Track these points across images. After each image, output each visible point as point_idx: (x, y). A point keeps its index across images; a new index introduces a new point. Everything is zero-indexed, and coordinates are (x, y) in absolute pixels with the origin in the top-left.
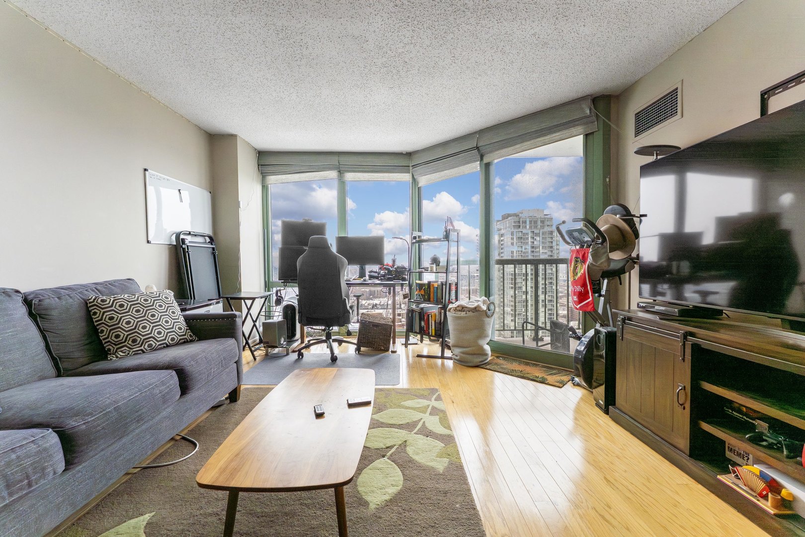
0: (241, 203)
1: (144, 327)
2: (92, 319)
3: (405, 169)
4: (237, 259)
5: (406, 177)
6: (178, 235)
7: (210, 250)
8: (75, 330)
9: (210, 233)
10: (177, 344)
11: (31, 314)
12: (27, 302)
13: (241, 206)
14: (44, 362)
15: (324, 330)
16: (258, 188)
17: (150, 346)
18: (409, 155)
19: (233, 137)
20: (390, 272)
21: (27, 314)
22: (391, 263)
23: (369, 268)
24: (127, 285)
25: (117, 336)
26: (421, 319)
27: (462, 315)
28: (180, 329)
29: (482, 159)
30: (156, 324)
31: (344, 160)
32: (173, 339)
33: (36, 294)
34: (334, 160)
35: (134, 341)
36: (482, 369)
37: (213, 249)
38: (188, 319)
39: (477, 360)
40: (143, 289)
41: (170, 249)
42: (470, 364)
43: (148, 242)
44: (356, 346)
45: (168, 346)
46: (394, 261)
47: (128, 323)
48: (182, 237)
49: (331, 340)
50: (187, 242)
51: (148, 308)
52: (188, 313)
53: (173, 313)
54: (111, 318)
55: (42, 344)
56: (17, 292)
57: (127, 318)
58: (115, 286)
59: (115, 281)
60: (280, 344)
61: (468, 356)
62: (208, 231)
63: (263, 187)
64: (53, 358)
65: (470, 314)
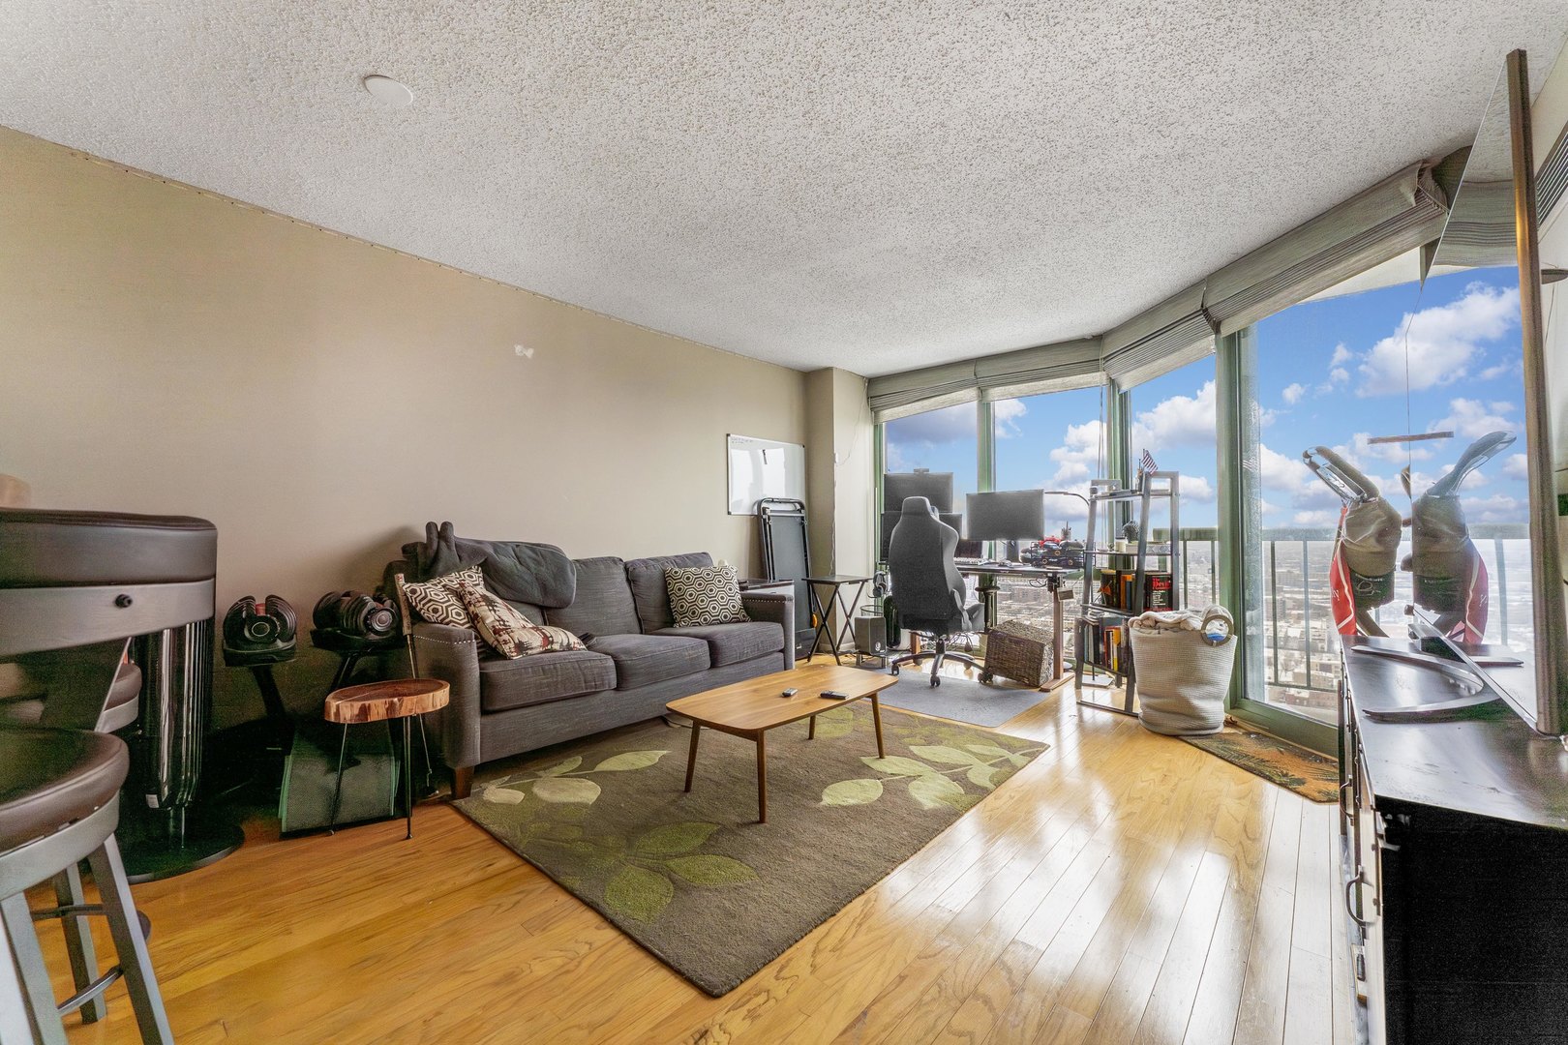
0: (837, 455)
1: (702, 601)
2: (667, 588)
3: (1092, 365)
4: (832, 530)
5: (1098, 378)
6: (759, 503)
7: (799, 520)
8: (654, 596)
9: (800, 496)
10: (730, 622)
11: (628, 580)
12: (628, 569)
13: (837, 460)
14: (632, 619)
15: (932, 639)
16: (869, 431)
17: (705, 619)
18: (1099, 339)
19: (828, 370)
20: (1051, 550)
21: (625, 579)
22: (1059, 535)
23: (1026, 544)
24: (700, 559)
25: (682, 607)
26: (1097, 641)
27: (1151, 635)
28: (734, 607)
29: (1217, 331)
30: (712, 599)
31: (984, 370)
32: (726, 617)
33: (633, 563)
34: (967, 373)
35: (694, 613)
36: (1184, 744)
37: (802, 518)
38: (744, 598)
39: (1176, 724)
40: (715, 564)
41: (752, 520)
42: (1164, 730)
43: (729, 513)
44: (981, 672)
45: (721, 623)
46: (1066, 534)
47: (691, 595)
48: (764, 505)
49: (942, 656)
50: (768, 511)
51: (709, 582)
52: (745, 592)
53: (730, 589)
54: (680, 589)
55: (633, 605)
56: (621, 560)
57: (691, 591)
58: (689, 559)
59: (691, 555)
60: (874, 651)
61: (1158, 714)
62: (799, 495)
63: (876, 427)
64: (639, 620)
65: (1165, 634)
